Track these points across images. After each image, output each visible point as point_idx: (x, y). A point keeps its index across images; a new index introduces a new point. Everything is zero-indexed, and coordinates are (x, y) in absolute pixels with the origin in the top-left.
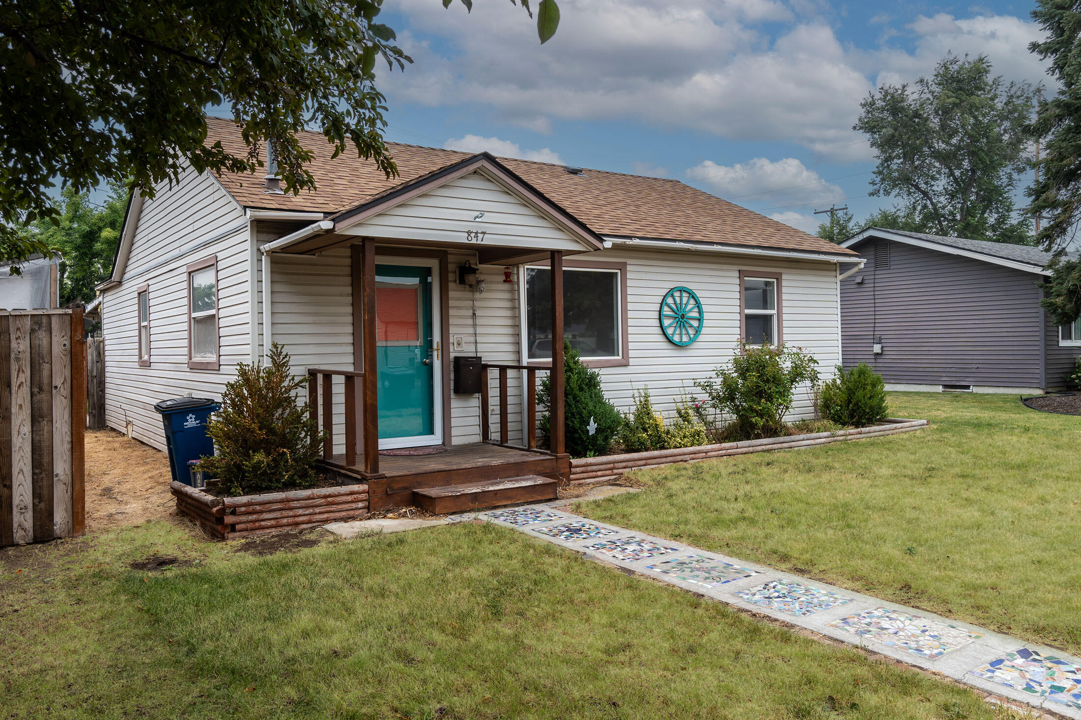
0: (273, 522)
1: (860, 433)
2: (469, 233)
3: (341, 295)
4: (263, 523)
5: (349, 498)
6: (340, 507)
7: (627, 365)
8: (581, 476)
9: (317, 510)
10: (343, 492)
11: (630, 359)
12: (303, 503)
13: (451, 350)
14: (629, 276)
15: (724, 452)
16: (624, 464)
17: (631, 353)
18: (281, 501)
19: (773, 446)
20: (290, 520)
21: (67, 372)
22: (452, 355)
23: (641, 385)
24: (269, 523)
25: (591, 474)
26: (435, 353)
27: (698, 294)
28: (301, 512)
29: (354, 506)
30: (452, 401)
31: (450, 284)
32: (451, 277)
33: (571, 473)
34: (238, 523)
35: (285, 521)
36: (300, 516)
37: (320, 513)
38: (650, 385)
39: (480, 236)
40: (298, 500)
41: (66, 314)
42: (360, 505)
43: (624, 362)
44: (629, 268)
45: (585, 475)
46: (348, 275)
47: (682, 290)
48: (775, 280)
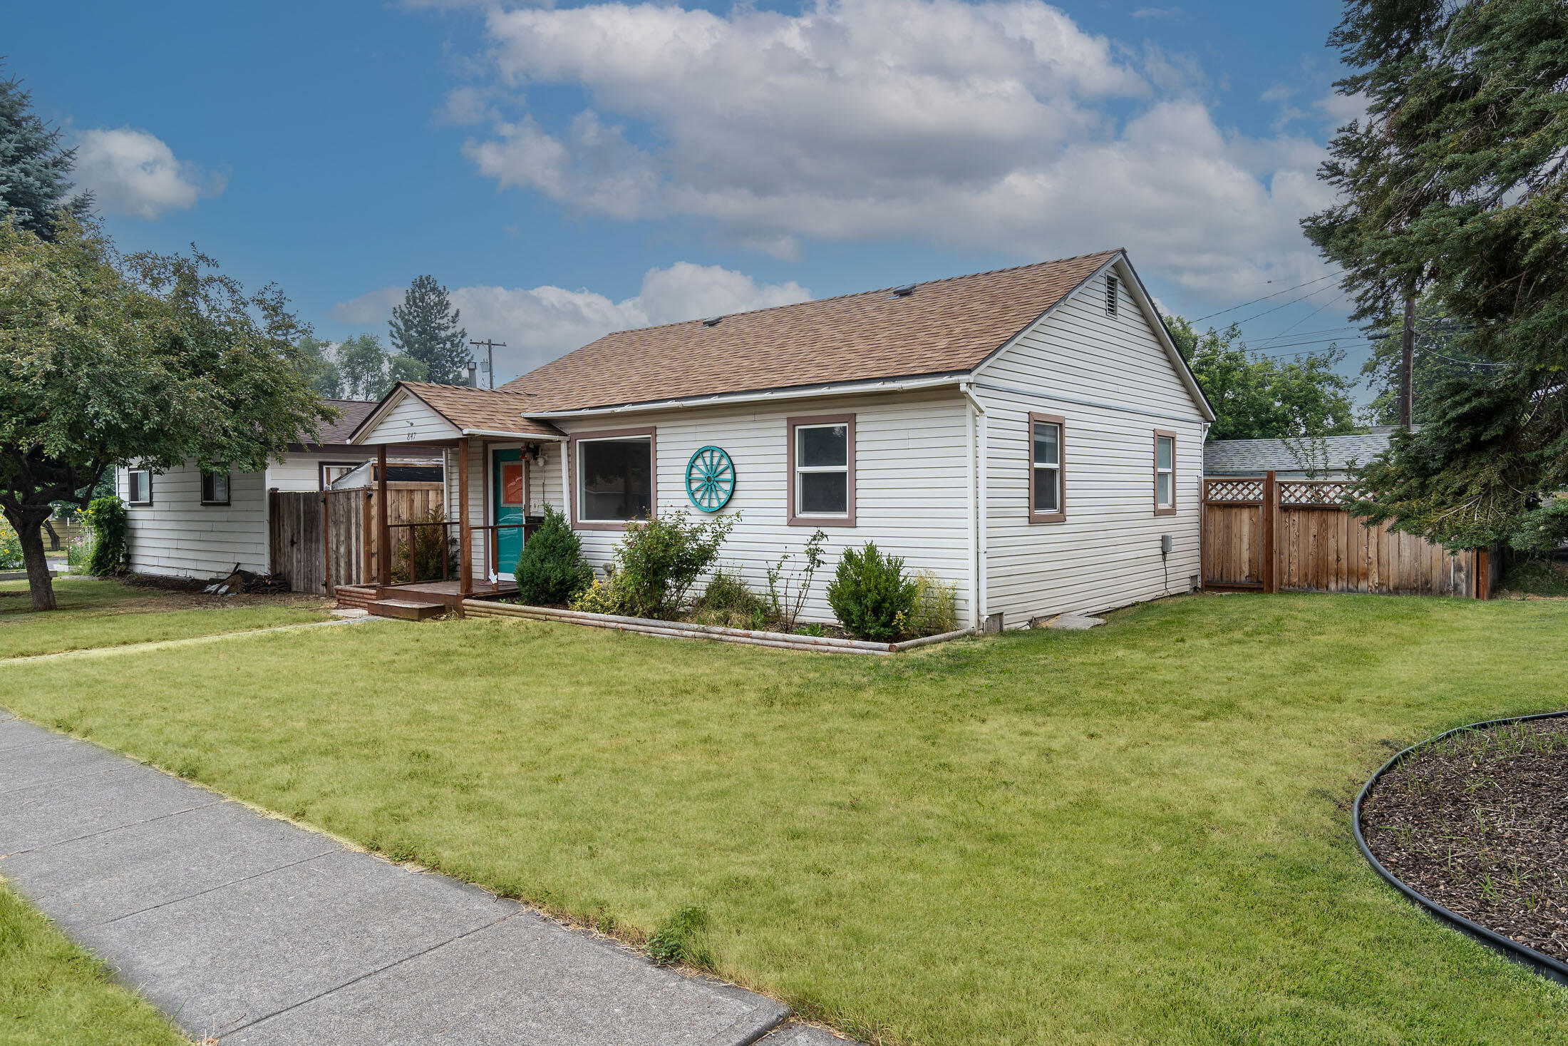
1: (748, 636)
2: (409, 435)
14: (659, 439)
19: (627, 626)
27: (731, 452)
33: (464, 609)
39: (414, 435)
44: (659, 432)
47: (711, 449)
48: (846, 425)
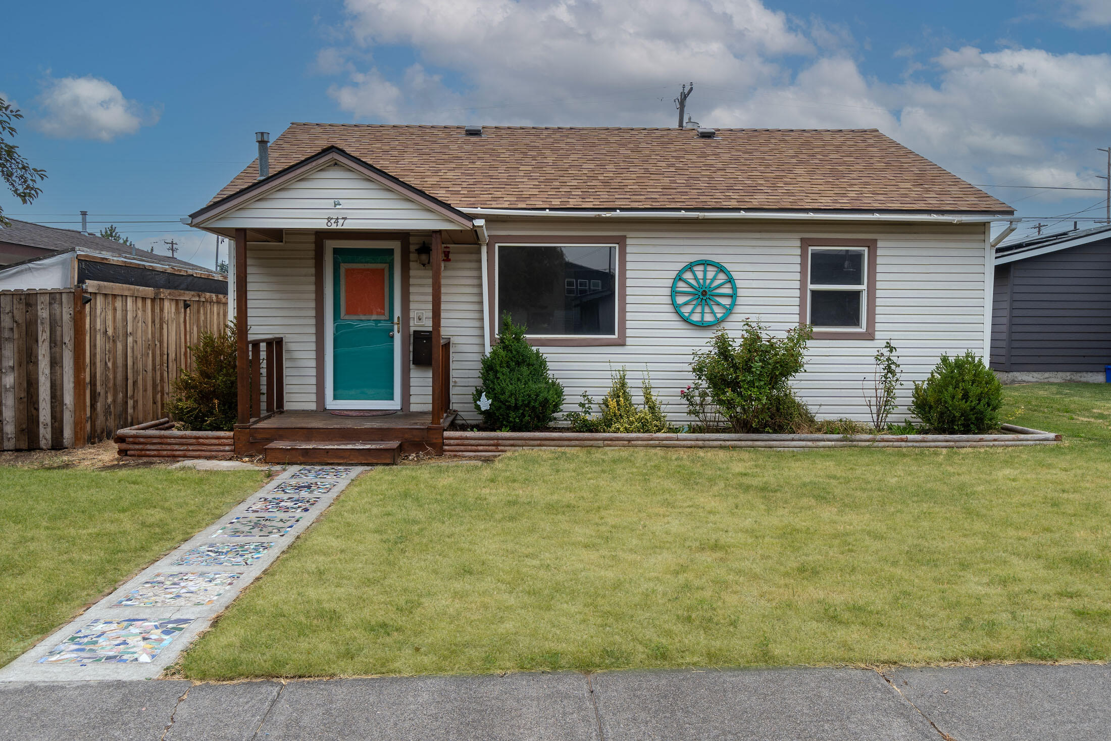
0: (155, 453)
2: (329, 219)
3: (305, 276)
4: (148, 452)
5: (216, 441)
6: (209, 447)
7: (624, 345)
8: (458, 448)
9: (191, 448)
10: (210, 436)
11: (627, 339)
12: (178, 441)
13: (411, 324)
14: (628, 249)
15: (657, 442)
16: (512, 442)
17: (629, 333)
18: (160, 437)
19: (739, 443)
20: (169, 453)
21: (72, 333)
22: (412, 329)
23: (619, 366)
24: (152, 453)
25: (470, 447)
26: (396, 327)
27: (729, 267)
28: (177, 447)
29: (222, 448)
30: (412, 371)
31: (411, 264)
32: (413, 256)
33: (443, 444)
34: (129, 450)
35: (165, 453)
36: (176, 450)
37: (193, 450)
38: (628, 366)
39: (341, 221)
40: (174, 438)
41: (70, 292)
42: (227, 448)
43: (620, 342)
44: (629, 241)
45: (462, 448)
46: (312, 258)
47: (705, 263)
48: (866, 249)
